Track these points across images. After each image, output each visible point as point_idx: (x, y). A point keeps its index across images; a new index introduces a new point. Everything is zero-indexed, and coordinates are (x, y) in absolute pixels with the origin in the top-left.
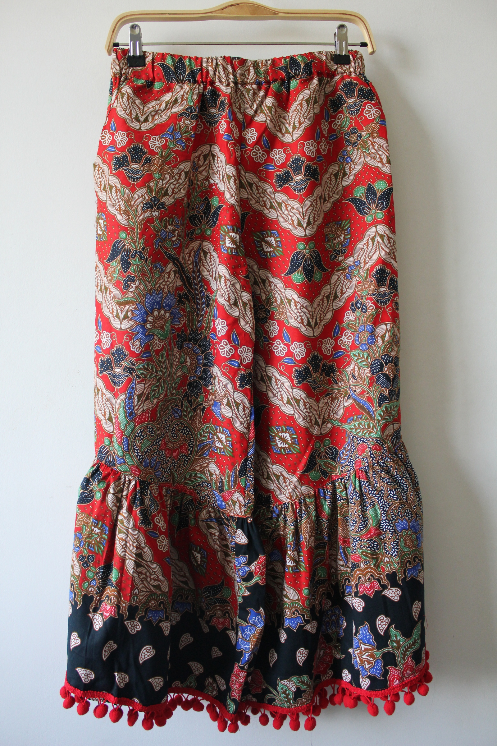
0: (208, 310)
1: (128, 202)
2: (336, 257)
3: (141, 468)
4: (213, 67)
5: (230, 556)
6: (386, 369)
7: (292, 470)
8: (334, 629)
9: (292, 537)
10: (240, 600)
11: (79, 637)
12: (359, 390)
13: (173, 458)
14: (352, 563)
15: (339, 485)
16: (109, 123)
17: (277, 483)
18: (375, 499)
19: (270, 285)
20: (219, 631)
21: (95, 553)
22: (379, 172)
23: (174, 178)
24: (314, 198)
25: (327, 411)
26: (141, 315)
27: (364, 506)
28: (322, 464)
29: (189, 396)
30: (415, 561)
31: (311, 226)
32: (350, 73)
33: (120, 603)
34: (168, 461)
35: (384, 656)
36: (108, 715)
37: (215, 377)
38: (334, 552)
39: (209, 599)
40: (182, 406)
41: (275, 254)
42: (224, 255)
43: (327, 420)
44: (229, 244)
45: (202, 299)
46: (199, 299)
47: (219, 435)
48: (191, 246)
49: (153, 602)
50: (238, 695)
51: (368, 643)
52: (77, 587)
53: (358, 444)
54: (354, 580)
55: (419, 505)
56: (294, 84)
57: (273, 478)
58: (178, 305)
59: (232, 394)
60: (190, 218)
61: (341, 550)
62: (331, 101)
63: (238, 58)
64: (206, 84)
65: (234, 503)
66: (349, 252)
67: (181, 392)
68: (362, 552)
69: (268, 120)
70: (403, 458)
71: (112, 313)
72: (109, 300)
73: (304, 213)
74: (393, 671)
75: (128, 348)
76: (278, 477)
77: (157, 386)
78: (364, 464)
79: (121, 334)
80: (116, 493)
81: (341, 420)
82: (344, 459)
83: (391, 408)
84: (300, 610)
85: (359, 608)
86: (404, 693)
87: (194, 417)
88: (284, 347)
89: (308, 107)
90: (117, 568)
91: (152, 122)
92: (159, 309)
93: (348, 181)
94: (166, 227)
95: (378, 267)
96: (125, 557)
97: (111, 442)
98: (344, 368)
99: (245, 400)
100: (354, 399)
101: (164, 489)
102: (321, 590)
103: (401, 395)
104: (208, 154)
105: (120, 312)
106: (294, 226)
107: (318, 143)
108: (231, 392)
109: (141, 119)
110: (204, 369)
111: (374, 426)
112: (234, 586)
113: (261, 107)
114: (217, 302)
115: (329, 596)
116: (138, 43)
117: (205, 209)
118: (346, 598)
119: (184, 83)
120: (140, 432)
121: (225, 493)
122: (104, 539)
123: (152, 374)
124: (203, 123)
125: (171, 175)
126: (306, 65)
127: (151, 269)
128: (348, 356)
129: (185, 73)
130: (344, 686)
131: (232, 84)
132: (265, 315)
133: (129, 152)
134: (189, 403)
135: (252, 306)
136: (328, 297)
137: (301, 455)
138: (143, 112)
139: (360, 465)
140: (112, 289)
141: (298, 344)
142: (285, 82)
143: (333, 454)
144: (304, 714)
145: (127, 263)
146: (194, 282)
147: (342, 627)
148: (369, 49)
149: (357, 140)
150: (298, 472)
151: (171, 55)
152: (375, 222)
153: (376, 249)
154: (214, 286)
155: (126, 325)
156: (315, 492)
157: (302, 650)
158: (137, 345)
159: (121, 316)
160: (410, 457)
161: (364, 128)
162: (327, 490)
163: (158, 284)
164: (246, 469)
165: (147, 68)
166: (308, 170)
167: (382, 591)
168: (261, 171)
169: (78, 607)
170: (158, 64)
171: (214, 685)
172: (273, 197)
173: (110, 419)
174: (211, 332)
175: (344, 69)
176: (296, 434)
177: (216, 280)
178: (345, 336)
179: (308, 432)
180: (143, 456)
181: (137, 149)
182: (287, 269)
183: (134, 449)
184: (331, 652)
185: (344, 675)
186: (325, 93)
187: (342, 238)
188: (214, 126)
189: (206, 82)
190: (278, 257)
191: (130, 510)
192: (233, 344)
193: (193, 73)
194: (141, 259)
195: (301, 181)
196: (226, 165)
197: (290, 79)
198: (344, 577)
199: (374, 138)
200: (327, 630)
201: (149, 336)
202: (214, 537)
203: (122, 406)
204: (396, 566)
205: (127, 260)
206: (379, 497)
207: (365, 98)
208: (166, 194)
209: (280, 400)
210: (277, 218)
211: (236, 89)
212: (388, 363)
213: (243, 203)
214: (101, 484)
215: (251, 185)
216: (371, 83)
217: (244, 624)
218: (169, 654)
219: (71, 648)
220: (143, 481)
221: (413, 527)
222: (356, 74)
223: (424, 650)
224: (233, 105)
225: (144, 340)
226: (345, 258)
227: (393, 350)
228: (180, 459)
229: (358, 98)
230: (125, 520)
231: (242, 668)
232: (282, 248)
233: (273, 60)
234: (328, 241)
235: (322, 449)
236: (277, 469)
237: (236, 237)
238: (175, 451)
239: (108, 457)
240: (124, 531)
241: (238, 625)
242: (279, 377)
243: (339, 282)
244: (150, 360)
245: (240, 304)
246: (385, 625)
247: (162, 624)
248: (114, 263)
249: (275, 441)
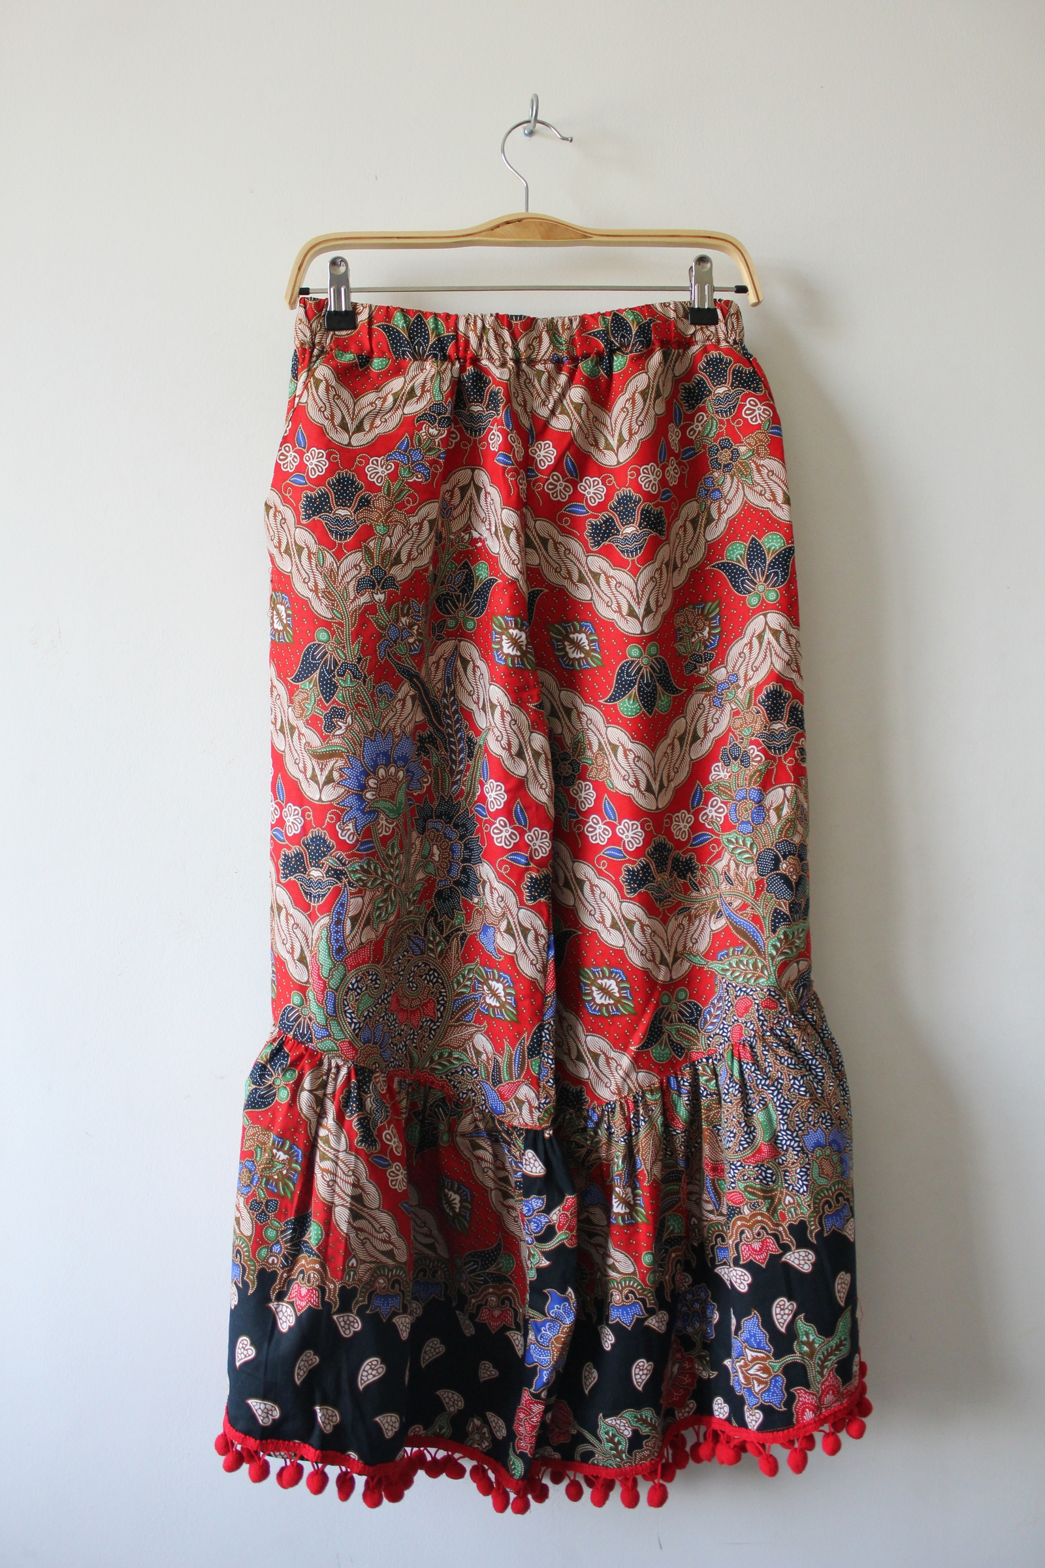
0: (470, 763)
1: (330, 576)
2: (695, 667)
3: (358, 1045)
4: (476, 334)
5: (513, 1197)
6: (784, 866)
7: (621, 1044)
8: (697, 1325)
9: (623, 1162)
10: (532, 1275)
11: (252, 1344)
12: (737, 903)
13: (411, 1026)
14: (729, 1207)
15: (704, 1070)
16: (293, 431)
17: (595, 1067)
18: (768, 1094)
19: (579, 718)
20: (493, 1332)
21: (278, 1195)
22: (771, 518)
23: (410, 532)
24: (656, 565)
25: (682, 939)
26: (357, 776)
27: (749, 1106)
28: (673, 1033)
29: (437, 915)
30: (838, 1201)
31: (651, 615)
32: (718, 341)
33: (325, 1284)
34: (402, 1030)
35: (788, 1370)
36: (303, 1482)
37: (485, 882)
38: (695, 1188)
39: (477, 1276)
40: (426, 933)
41: (588, 663)
42: (499, 668)
43: (682, 954)
44: (508, 648)
45: (460, 743)
46: (454, 744)
47: (493, 984)
48: (439, 650)
49: (381, 1281)
50: (529, 1446)
51: (759, 1348)
52: (248, 1256)
53: (736, 997)
54: (732, 1236)
55: (844, 1103)
56: (620, 362)
57: (588, 1058)
58: (419, 755)
59: (515, 913)
60: (438, 600)
61: (708, 1184)
62: (685, 389)
63: (521, 316)
64: (465, 361)
65: (520, 1103)
66: (719, 659)
67: (423, 906)
68: (746, 1187)
69: (575, 427)
70: (815, 1022)
71: (305, 773)
72: (298, 748)
73: (640, 593)
74: (803, 1396)
75: (334, 834)
76: (595, 1057)
77: (384, 901)
78: (748, 1033)
79: (321, 809)
80: (315, 1090)
81: (707, 955)
82: (713, 1024)
83: (793, 933)
84: (638, 1291)
85: (742, 1286)
86: (822, 1434)
87: (447, 952)
88: (605, 829)
89: (644, 405)
90: (320, 1221)
91: (370, 431)
92: (387, 766)
93: (716, 531)
94: (397, 620)
95: (770, 686)
96: (333, 1203)
97: (305, 1000)
98: (710, 863)
99: (539, 923)
100: (728, 917)
101: (396, 1079)
102: (673, 1255)
103: (811, 910)
104: (469, 485)
105: (318, 772)
106: (623, 616)
107: (663, 468)
108: (514, 909)
109: (352, 426)
110: (464, 867)
111: (764, 967)
112: (519, 1251)
113: (562, 402)
114: (486, 750)
115: (687, 1267)
116: (343, 289)
117: (463, 584)
118: (718, 1270)
119: (426, 360)
120: (357, 981)
121: (504, 1087)
122: (295, 1170)
123: (376, 879)
124: (459, 430)
125: (405, 527)
126: (640, 328)
127: (373, 695)
128: (718, 842)
129: (428, 342)
130: (716, 1427)
131: (511, 364)
132: (570, 771)
133: (331, 486)
134: (438, 928)
135: (550, 757)
136: (681, 739)
137: (637, 1018)
138: (354, 413)
139: (741, 1035)
140: (304, 730)
141: (630, 823)
142: (604, 359)
143: (692, 1014)
144: (646, 1478)
145: (331, 684)
146: (445, 713)
147: (711, 1322)
148: (751, 297)
149: (731, 459)
150: (632, 1048)
151: (402, 310)
152: (764, 607)
153: (766, 656)
154: (481, 721)
155: (330, 794)
156: (661, 1083)
157: (642, 1362)
158: (349, 830)
159: (321, 779)
160: (827, 1018)
161: (743, 439)
162: (682, 1079)
163: (385, 722)
164: (540, 1043)
165: (358, 333)
166: (646, 517)
167: (781, 1255)
168: (563, 515)
169: (251, 1292)
170: (379, 326)
171: (485, 1430)
172: (584, 562)
173: (302, 959)
174: (476, 802)
175: (708, 333)
176: (628, 981)
177: (485, 712)
178: (712, 806)
179: (648, 977)
180: (360, 1023)
181: (344, 481)
182: (609, 691)
183: (345, 1012)
184: (692, 1368)
185: (715, 1407)
186: (674, 376)
187: (706, 633)
188: (480, 435)
189: (465, 358)
190: (594, 669)
191: (340, 1119)
192: (517, 825)
193: (441, 343)
194: (355, 677)
195: (634, 536)
196: (503, 509)
197: (612, 352)
198: (714, 1232)
199: (762, 458)
200: (685, 1328)
201: (370, 813)
202: (484, 1164)
203: (324, 937)
204: (805, 1212)
205: (330, 679)
206: (773, 1091)
207: (745, 387)
208: (397, 561)
209: (599, 922)
210: (591, 600)
211: (518, 372)
212: (787, 856)
213: (532, 573)
214: (288, 1074)
215: (544, 542)
216: (755, 359)
217: (539, 1318)
218: (407, 1373)
219: (238, 1364)
220: (362, 1068)
221: (834, 1141)
222: (728, 342)
223: (856, 1359)
224: (514, 400)
225: (362, 820)
226: (711, 669)
227: (796, 832)
228: (422, 1026)
229: (732, 386)
230: (331, 1138)
231: (537, 1396)
232: (601, 653)
233: (583, 318)
234: (681, 639)
235: (674, 1007)
236: (594, 1042)
237: (520, 637)
238: (413, 1013)
239: (299, 1026)
240: (331, 1156)
241: (528, 1320)
242: (596, 881)
243: (700, 711)
244: (373, 855)
245: (529, 755)
246: (789, 1315)
247: (396, 1320)
248: (306, 685)
249: (591, 994)
